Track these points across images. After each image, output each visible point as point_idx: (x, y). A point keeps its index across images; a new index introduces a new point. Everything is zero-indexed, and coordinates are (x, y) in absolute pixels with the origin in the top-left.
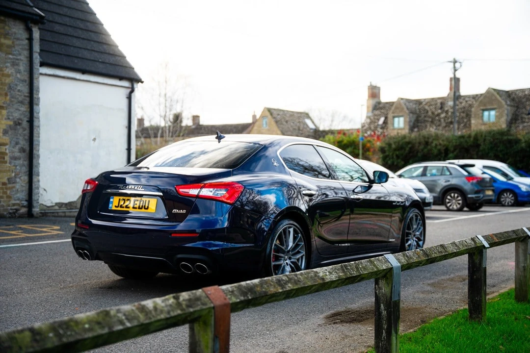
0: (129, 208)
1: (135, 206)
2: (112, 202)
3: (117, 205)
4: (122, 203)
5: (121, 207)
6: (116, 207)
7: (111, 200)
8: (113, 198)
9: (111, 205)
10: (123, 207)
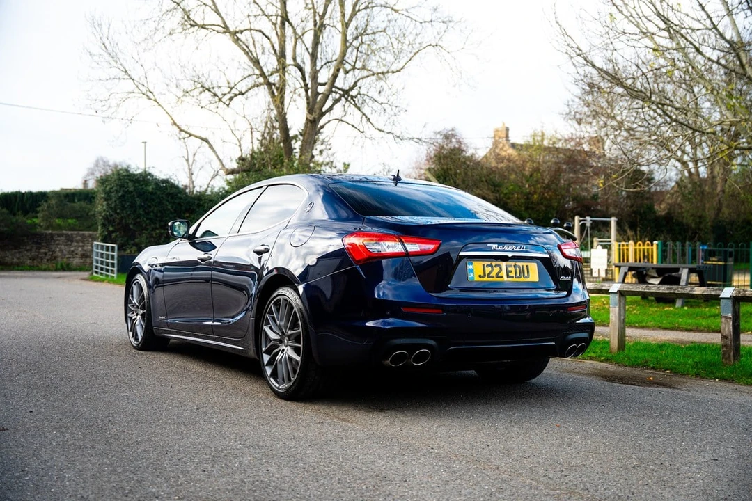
0: (502, 277)
1: (510, 274)
2: (472, 270)
3: (482, 274)
4: (488, 270)
5: (489, 276)
6: (480, 276)
7: (469, 267)
8: (472, 264)
9: (470, 275)
10: (493, 277)
